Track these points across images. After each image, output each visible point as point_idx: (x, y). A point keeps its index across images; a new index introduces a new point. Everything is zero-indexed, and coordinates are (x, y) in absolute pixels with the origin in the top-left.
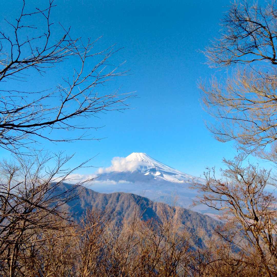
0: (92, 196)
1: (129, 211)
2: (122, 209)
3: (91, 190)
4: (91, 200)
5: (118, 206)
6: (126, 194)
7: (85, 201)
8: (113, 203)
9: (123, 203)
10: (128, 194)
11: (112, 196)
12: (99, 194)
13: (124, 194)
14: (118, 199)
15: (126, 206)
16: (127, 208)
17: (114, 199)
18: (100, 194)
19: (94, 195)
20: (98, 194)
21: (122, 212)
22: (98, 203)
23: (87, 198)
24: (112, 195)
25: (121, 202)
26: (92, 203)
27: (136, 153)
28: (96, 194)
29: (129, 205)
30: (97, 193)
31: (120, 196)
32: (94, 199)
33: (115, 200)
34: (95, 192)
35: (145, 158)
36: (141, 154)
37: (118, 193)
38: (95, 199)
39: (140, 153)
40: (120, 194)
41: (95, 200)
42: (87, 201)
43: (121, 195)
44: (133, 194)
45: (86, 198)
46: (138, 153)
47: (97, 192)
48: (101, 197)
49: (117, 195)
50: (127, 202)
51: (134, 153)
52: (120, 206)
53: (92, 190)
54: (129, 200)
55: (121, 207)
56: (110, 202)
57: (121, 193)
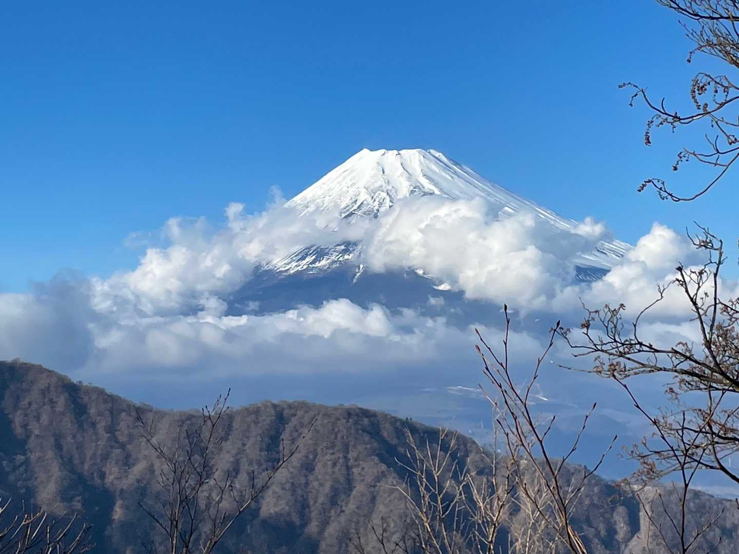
0: (111, 430)
1: (343, 518)
2: (303, 507)
3: (101, 392)
4: (106, 457)
5: (275, 488)
6: (326, 413)
7: (67, 463)
8: (245, 467)
9: (308, 467)
10: (336, 409)
11: (235, 425)
12: (157, 412)
13: (311, 413)
14: (272, 442)
15: (327, 488)
16: (333, 500)
17: (249, 444)
18: (161, 415)
19: (122, 425)
20: (150, 416)
21: (304, 525)
22: (151, 469)
23: (80, 447)
24: (238, 419)
25: (296, 460)
26: (112, 473)
27: (383, 151)
28: (139, 418)
29: (342, 480)
30: (139, 413)
31: (288, 428)
32: (123, 446)
33: (253, 449)
34: (129, 406)
35: (436, 184)
36: (413, 156)
37: (275, 406)
38: (129, 447)
39: (403, 152)
40: (286, 412)
41: (128, 456)
42: (76, 461)
43: (294, 421)
44: (365, 413)
45: (69, 442)
46: (395, 152)
47: (138, 403)
48: (163, 435)
49: (267, 419)
50: (334, 464)
51: (365, 151)
52: (288, 486)
53: (108, 391)
54: (346, 449)
55: (294, 492)
56: (222, 462)
57: (290, 406)
